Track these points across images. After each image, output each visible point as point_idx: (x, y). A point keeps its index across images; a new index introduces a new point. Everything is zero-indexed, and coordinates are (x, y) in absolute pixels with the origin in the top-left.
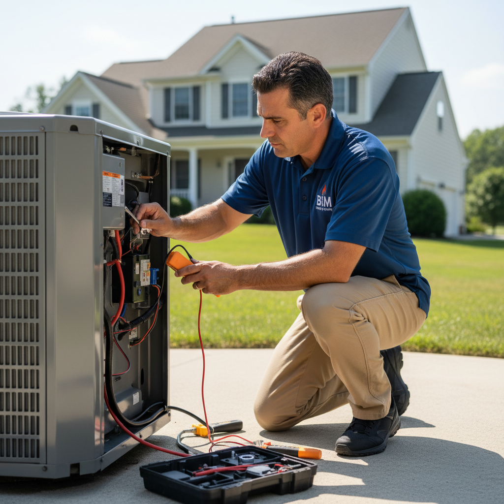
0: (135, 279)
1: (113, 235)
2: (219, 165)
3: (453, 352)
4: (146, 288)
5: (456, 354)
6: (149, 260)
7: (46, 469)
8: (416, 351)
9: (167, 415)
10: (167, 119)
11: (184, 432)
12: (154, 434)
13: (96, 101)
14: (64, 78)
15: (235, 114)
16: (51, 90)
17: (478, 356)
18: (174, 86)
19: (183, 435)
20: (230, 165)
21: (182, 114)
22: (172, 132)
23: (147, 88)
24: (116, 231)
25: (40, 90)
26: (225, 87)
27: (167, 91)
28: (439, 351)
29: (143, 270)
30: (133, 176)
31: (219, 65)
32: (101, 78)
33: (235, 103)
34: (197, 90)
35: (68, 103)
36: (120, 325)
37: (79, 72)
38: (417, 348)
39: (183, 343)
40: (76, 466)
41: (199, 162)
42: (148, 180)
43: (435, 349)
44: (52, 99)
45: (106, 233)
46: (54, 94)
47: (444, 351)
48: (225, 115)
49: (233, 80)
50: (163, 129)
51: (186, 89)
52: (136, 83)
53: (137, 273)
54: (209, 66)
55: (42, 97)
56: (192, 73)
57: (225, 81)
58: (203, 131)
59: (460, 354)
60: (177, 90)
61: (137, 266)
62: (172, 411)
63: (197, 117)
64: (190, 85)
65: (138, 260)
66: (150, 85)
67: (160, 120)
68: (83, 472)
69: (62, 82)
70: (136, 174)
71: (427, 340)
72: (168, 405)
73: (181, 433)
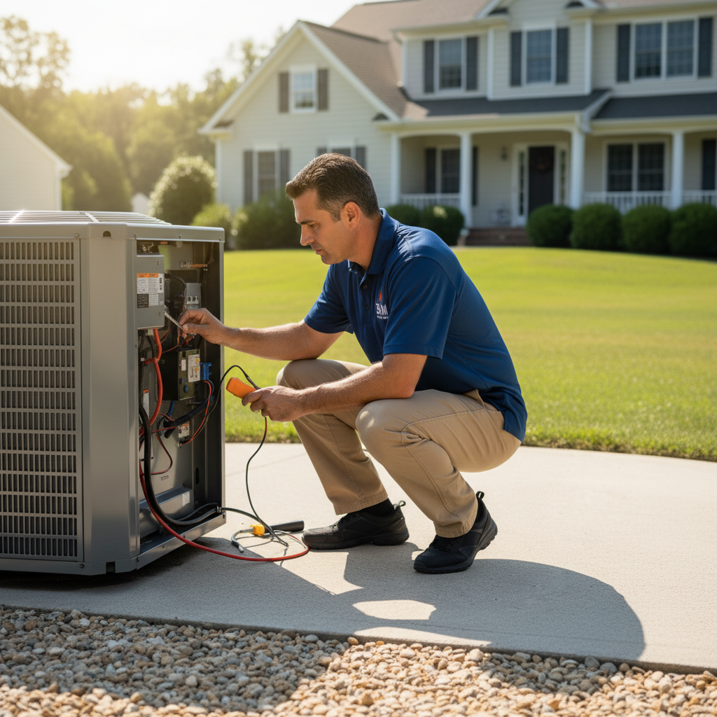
0: (180, 376)
1: (150, 333)
2: (505, 156)
3: (632, 451)
4: (196, 384)
5: (637, 453)
6: (198, 355)
7: (83, 566)
8: (587, 448)
9: (221, 516)
10: (429, 87)
11: (241, 532)
12: (204, 536)
13: (323, 66)
14: (281, 28)
15: (531, 79)
16: (263, 47)
17: (663, 455)
18: (438, 37)
19: (239, 536)
20: (522, 155)
21: (451, 79)
22: (436, 108)
23: (400, 42)
24: (154, 330)
25: (248, 48)
26: (516, 37)
27: (429, 46)
28: (617, 449)
29: (191, 367)
30: (182, 266)
31: (505, 4)
32: (333, 30)
33: (530, 61)
34: (473, 43)
35: (283, 69)
36: (165, 423)
37: (299, 21)
38: (590, 444)
39: (283, 436)
40: (111, 565)
41: (475, 152)
42: (202, 268)
43: (612, 446)
44: (263, 60)
45: (142, 333)
46: (264, 53)
47: (622, 448)
48: (515, 81)
49: (527, 26)
50: (421, 103)
51: (458, 41)
52: (383, 35)
53: (184, 368)
54: (490, 7)
55: (250, 58)
56: (467, 18)
57: (516, 28)
58: (482, 105)
59: (642, 454)
60: (443, 43)
61: (183, 362)
62: (228, 512)
63: (472, 84)
64: (462, 35)
65: (184, 356)
66: (404, 38)
67: (417, 91)
68: (118, 570)
69: (279, 35)
70: (185, 263)
71: (603, 435)
72: (223, 506)
73: (237, 533)
